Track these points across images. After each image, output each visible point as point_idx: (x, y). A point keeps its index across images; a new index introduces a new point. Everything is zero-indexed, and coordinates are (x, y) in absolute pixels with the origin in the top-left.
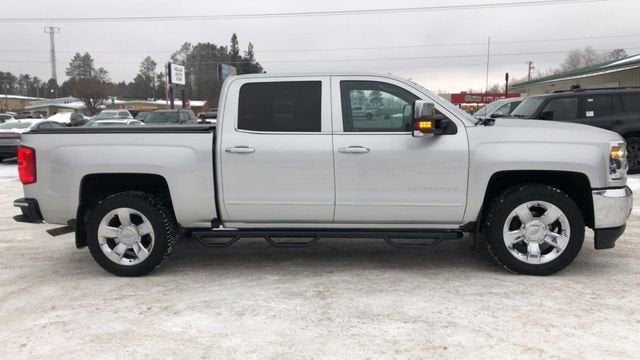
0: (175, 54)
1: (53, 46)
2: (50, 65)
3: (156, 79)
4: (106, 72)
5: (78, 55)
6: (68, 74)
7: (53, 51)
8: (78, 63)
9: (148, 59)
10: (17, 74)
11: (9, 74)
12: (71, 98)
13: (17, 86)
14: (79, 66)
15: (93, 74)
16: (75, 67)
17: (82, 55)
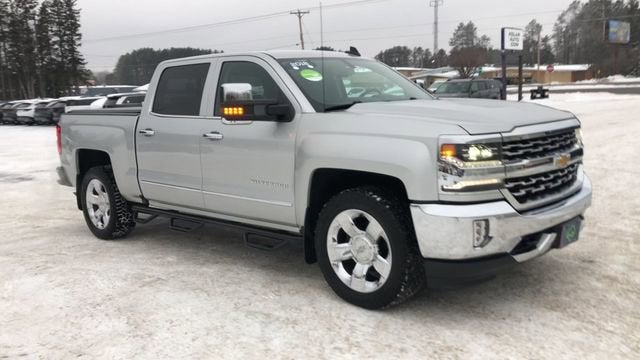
0: (563, 15)
1: (436, 18)
2: (433, 36)
3: (540, 43)
4: (488, 39)
5: (462, 24)
6: (451, 44)
7: (436, 23)
8: (460, 32)
9: (533, 22)
10: (411, 47)
11: (405, 48)
12: (448, 68)
13: (411, 58)
14: (462, 36)
15: (475, 42)
16: (458, 37)
17: (466, 24)
